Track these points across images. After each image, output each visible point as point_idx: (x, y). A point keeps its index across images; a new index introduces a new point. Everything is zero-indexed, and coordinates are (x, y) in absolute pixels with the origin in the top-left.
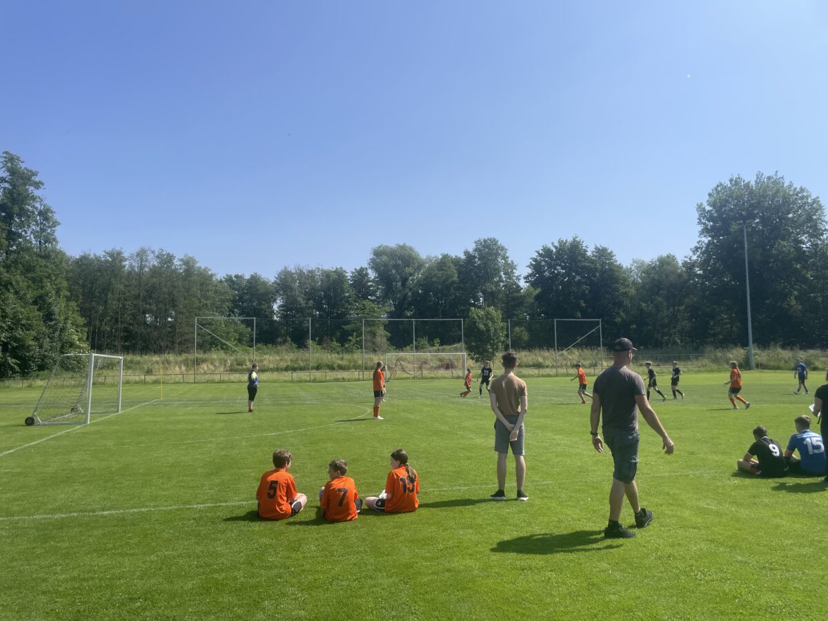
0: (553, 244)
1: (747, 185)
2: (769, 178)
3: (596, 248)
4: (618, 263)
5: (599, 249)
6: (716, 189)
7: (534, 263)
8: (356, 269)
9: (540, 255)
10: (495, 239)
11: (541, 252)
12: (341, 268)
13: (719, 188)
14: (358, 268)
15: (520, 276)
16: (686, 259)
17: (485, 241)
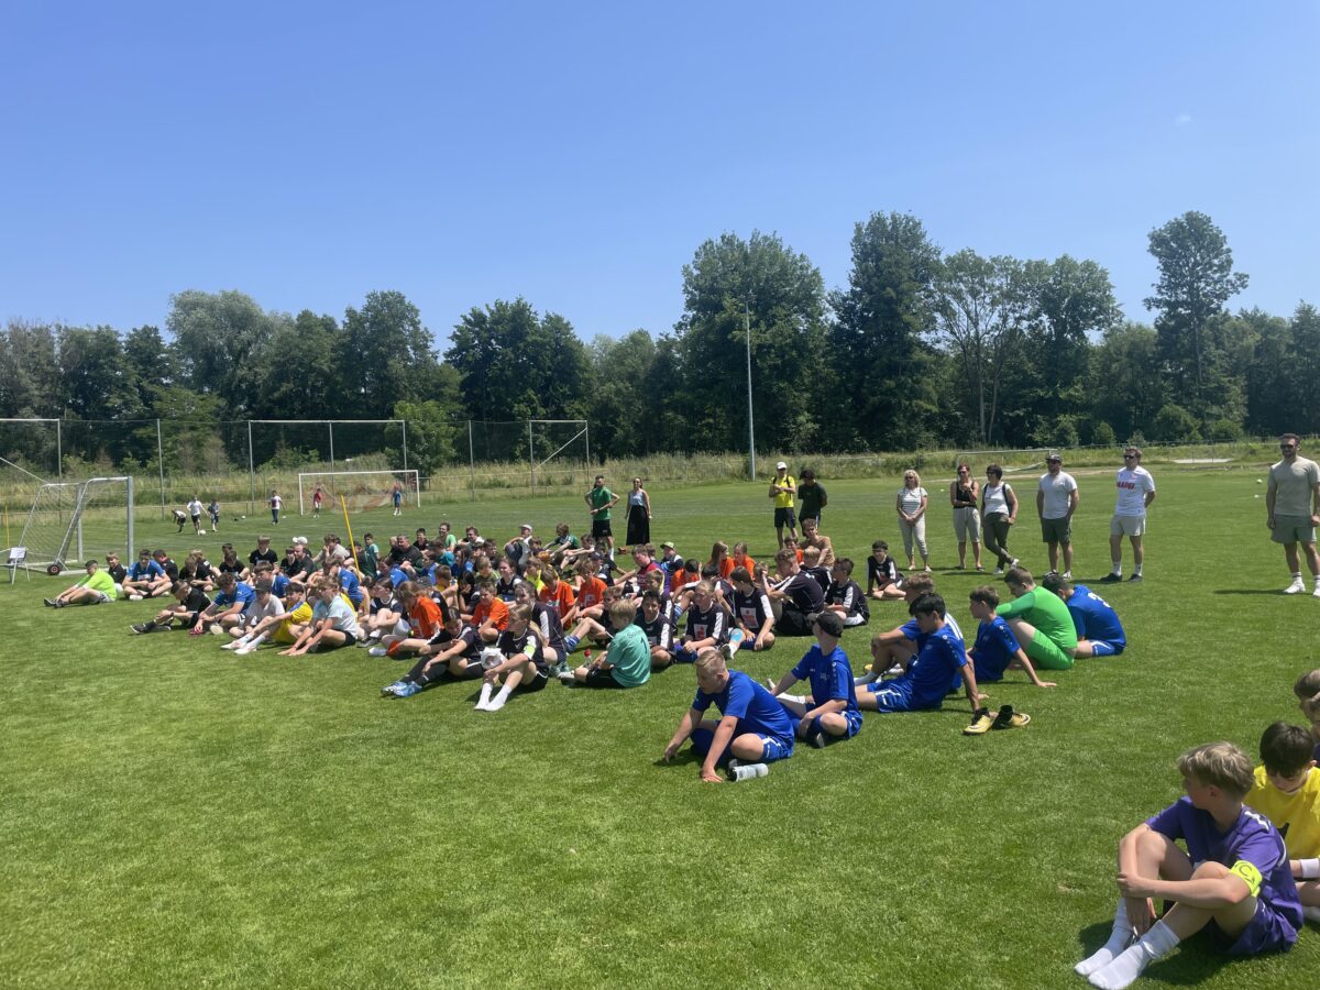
0: (487, 306)
1: (741, 245)
2: (766, 238)
3: (548, 316)
4: (578, 339)
5: (551, 319)
7: (459, 333)
10: (400, 294)
11: (469, 317)
12: (108, 327)
13: (707, 247)
14: (140, 328)
16: (663, 338)
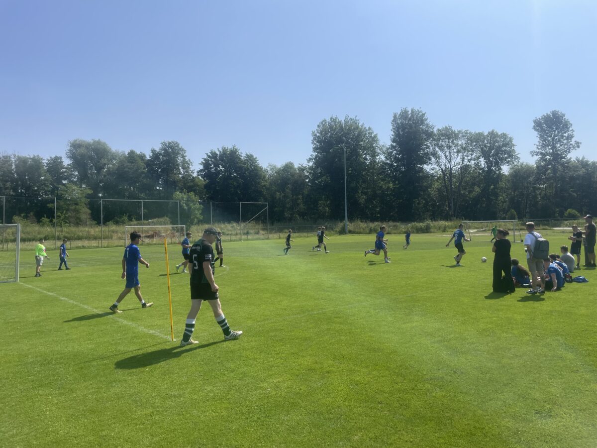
0: (218, 149)
4: (260, 165)
5: (248, 156)
6: (322, 123)
7: (204, 162)
8: (50, 158)
9: (209, 156)
10: (177, 143)
11: (209, 154)
12: (38, 156)
14: (53, 157)
15: (194, 170)
17: (170, 143)
